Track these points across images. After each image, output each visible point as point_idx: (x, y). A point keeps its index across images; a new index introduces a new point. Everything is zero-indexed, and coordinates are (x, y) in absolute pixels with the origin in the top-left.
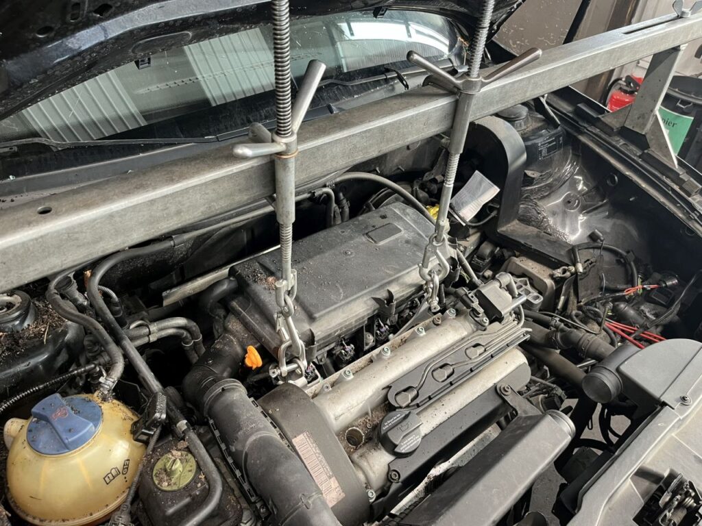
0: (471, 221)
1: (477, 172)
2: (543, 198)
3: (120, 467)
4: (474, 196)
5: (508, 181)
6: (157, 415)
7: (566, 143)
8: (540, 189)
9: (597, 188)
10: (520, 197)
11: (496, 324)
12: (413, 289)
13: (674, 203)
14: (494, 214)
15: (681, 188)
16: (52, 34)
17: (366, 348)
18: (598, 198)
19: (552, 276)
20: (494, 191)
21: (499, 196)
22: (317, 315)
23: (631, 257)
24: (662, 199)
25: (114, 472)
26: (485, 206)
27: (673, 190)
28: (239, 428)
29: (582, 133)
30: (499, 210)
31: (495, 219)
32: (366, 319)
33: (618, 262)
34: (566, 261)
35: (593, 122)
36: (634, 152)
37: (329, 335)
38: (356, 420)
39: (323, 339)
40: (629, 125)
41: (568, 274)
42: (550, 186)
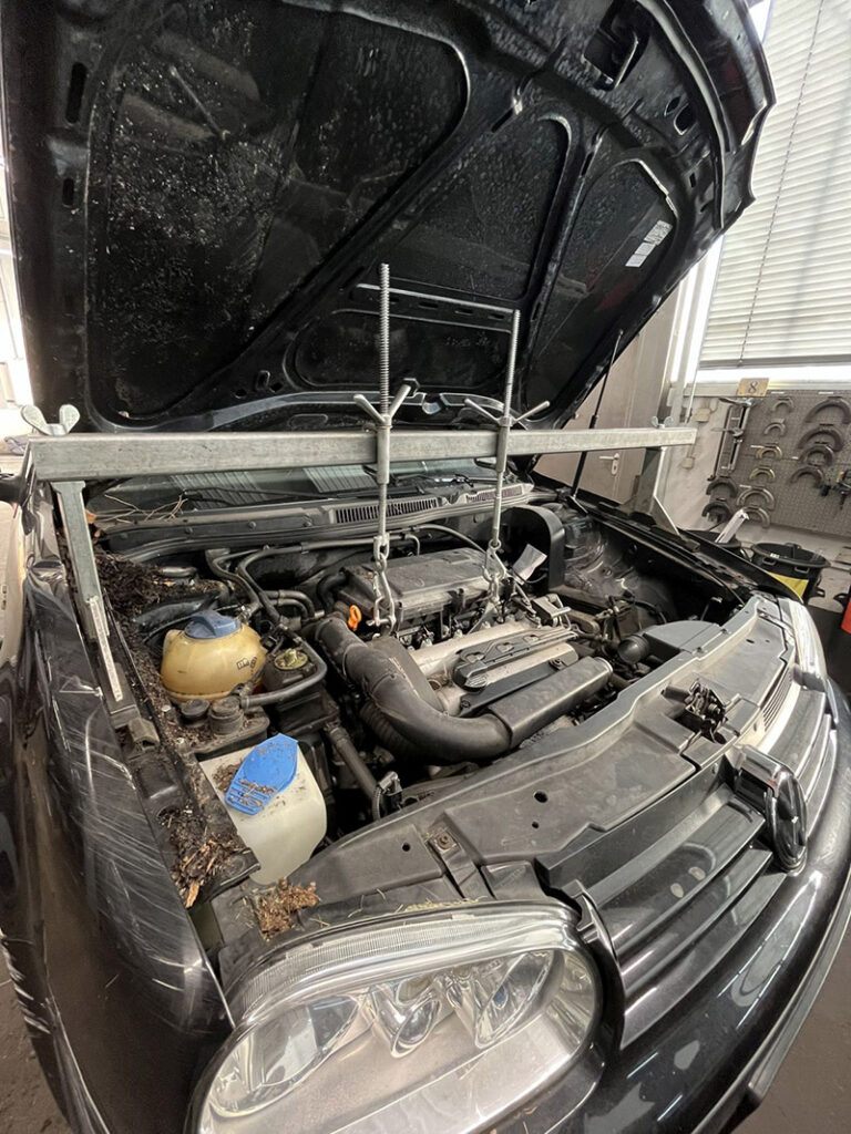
0: (529, 579)
1: (529, 545)
2: (583, 568)
3: (250, 660)
4: (528, 564)
5: (552, 548)
6: (281, 625)
7: (594, 529)
8: (579, 561)
9: (623, 560)
10: (563, 568)
11: (548, 627)
12: (479, 593)
13: (683, 559)
14: (545, 576)
15: (685, 548)
16: (244, 397)
17: (444, 637)
18: (625, 567)
19: (596, 621)
20: (544, 557)
21: (547, 559)
22: (404, 593)
23: (659, 609)
24: (672, 557)
25: (245, 661)
26: (537, 569)
27: (680, 550)
28: (342, 640)
29: (606, 520)
30: (548, 572)
31: (545, 580)
32: (442, 605)
33: (650, 614)
34: (605, 606)
35: (613, 512)
36: (646, 529)
37: (413, 610)
38: (434, 674)
39: (409, 611)
40: (637, 510)
41: (608, 615)
42: (587, 559)
